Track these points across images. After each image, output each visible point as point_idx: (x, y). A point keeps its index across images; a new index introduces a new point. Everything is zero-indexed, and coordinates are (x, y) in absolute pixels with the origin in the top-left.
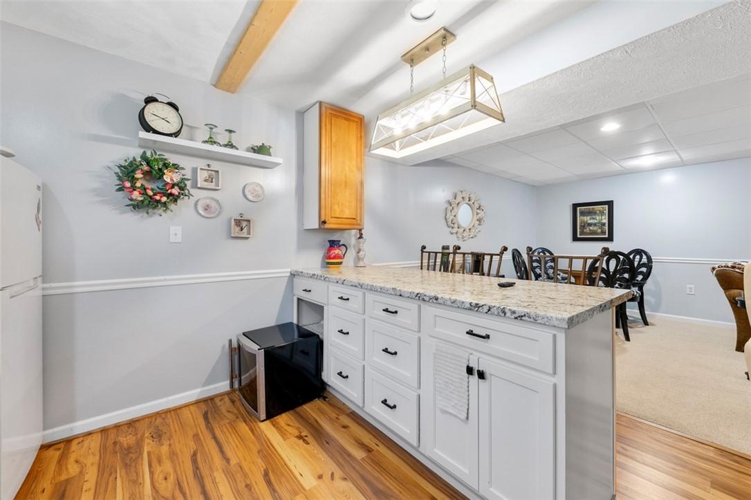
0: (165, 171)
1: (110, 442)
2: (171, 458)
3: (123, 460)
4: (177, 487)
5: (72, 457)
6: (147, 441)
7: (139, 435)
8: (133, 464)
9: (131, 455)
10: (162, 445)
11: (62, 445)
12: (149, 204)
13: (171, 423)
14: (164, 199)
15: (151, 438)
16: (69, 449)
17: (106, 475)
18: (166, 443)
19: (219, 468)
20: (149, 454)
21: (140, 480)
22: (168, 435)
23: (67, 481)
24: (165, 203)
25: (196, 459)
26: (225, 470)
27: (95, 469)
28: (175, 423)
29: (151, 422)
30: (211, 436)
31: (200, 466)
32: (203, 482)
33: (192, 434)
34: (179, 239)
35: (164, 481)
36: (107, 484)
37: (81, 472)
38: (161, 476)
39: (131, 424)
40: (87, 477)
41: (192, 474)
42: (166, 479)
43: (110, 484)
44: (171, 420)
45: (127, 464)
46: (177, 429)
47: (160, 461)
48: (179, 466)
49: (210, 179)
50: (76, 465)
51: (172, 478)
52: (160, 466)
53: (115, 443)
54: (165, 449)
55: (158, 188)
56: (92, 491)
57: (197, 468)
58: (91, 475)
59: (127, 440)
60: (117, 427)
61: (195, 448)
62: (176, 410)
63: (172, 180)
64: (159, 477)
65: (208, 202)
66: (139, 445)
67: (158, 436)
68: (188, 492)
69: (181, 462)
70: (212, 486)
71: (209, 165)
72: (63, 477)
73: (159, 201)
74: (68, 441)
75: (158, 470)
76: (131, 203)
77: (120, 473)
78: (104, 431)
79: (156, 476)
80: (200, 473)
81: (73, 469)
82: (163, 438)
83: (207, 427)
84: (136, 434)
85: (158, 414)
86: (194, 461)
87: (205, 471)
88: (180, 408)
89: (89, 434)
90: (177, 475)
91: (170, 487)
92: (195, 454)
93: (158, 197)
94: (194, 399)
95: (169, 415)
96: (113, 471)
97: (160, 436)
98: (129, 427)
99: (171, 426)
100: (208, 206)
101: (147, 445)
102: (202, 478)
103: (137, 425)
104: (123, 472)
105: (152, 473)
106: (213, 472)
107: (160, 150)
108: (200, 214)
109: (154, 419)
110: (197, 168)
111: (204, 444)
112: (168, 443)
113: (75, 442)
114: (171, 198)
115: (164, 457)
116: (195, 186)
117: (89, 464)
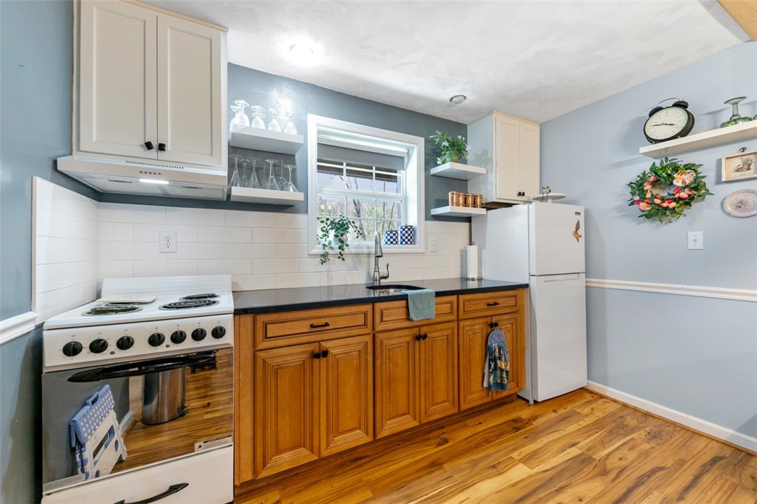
0: (675, 175)
1: (621, 414)
2: (641, 454)
3: (614, 428)
4: (619, 470)
5: (594, 405)
6: (642, 432)
7: (642, 425)
8: (615, 435)
9: (621, 430)
10: (648, 442)
11: (596, 397)
12: (658, 212)
13: (676, 438)
14: (673, 204)
15: (647, 434)
16: (597, 400)
17: (595, 426)
18: (652, 444)
19: (665, 493)
20: (632, 439)
21: (607, 446)
22: (661, 442)
23: (578, 413)
24: (674, 208)
25: (656, 472)
26: (667, 499)
27: (595, 420)
28: (681, 440)
29: (662, 425)
30: (696, 473)
31: (654, 477)
32: (639, 486)
33: (681, 457)
34: (700, 245)
35: (618, 459)
36: (590, 431)
37: (588, 415)
38: (621, 456)
39: (647, 415)
40: (587, 419)
41: (639, 474)
42: (621, 459)
43: (591, 432)
44: (679, 436)
45: (612, 432)
46: (675, 444)
47: (632, 448)
48: (639, 463)
49: (746, 166)
50: (590, 410)
51: (623, 463)
52: (628, 451)
53: (622, 417)
54: (646, 446)
55: (669, 194)
56: (580, 427)
57: (649, 476)
58: (588, 421)
59: (631, 421)
60: (635, 410)
61: (668, 466)
62: (695, 434)
63: (684, 182)
64: (619, 454)
65: (741, 197)
66: (633, 430)
67: (653, 436)
68: (621, 478)
69: (644, 462)
70: (642, 494)
71: (744, 149)
72: (578, 410)
73: (667, 208)
74: (602, 397)
75: (624, 451)
76: (644, 213)
77: (602, 433)
78: (625, 406)
79: (617, 452)
80: (646, 480)
81: (586, 410)
82: (655, 440)
83: (705, 465)
84: (641, 423)
85: (674, 424)
86: (654, 471)
87: (652, 482)
88: (701, 435)
89: (615, 401)
90: (630, 465)
91: (616, 465)
92: (661, 469)
93: (665, 205)
94: (723, 438)
95: (683, 432)
96: (602, 428)
97: (654, 437)
98: (642, 416)
99: (673, 439)
100: (741, 202)
101: (639, 434)
102: (642, 484)
103: (650, 419)
104: (605, 433)
105: (618, 449)
106: (655, 489)
107: (671, 155)
108: (729, 214)
109: (667, 425)
110: (721, 159)
111: (680, 472)
112: (654, 446)
113: (604, 400)
114: (681, 202)
115: (638, 449)
116: (719, 181)
117: (596, 414)
